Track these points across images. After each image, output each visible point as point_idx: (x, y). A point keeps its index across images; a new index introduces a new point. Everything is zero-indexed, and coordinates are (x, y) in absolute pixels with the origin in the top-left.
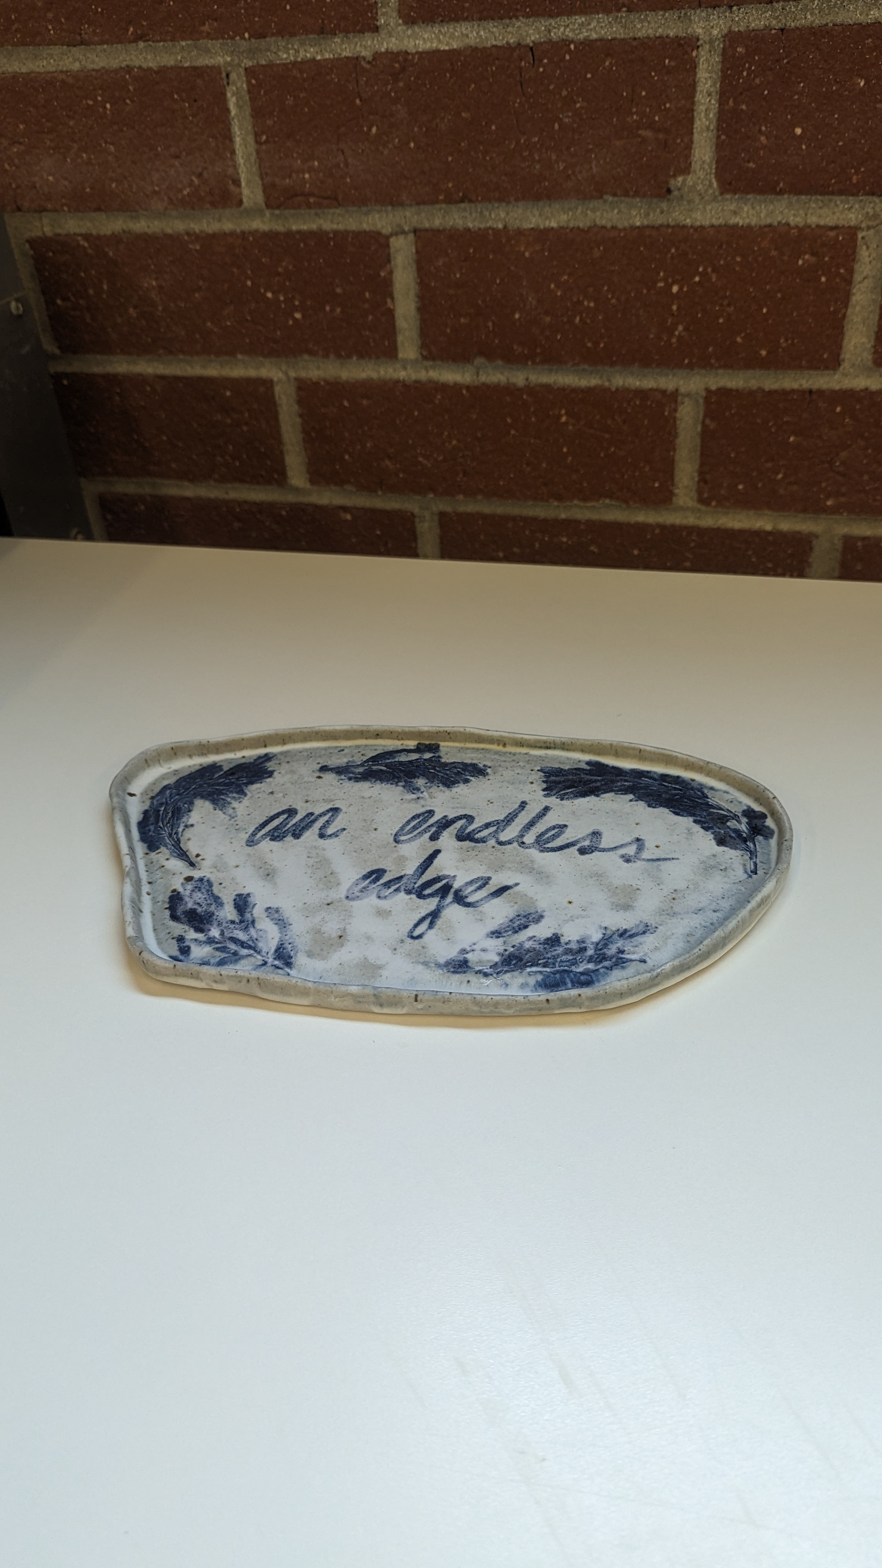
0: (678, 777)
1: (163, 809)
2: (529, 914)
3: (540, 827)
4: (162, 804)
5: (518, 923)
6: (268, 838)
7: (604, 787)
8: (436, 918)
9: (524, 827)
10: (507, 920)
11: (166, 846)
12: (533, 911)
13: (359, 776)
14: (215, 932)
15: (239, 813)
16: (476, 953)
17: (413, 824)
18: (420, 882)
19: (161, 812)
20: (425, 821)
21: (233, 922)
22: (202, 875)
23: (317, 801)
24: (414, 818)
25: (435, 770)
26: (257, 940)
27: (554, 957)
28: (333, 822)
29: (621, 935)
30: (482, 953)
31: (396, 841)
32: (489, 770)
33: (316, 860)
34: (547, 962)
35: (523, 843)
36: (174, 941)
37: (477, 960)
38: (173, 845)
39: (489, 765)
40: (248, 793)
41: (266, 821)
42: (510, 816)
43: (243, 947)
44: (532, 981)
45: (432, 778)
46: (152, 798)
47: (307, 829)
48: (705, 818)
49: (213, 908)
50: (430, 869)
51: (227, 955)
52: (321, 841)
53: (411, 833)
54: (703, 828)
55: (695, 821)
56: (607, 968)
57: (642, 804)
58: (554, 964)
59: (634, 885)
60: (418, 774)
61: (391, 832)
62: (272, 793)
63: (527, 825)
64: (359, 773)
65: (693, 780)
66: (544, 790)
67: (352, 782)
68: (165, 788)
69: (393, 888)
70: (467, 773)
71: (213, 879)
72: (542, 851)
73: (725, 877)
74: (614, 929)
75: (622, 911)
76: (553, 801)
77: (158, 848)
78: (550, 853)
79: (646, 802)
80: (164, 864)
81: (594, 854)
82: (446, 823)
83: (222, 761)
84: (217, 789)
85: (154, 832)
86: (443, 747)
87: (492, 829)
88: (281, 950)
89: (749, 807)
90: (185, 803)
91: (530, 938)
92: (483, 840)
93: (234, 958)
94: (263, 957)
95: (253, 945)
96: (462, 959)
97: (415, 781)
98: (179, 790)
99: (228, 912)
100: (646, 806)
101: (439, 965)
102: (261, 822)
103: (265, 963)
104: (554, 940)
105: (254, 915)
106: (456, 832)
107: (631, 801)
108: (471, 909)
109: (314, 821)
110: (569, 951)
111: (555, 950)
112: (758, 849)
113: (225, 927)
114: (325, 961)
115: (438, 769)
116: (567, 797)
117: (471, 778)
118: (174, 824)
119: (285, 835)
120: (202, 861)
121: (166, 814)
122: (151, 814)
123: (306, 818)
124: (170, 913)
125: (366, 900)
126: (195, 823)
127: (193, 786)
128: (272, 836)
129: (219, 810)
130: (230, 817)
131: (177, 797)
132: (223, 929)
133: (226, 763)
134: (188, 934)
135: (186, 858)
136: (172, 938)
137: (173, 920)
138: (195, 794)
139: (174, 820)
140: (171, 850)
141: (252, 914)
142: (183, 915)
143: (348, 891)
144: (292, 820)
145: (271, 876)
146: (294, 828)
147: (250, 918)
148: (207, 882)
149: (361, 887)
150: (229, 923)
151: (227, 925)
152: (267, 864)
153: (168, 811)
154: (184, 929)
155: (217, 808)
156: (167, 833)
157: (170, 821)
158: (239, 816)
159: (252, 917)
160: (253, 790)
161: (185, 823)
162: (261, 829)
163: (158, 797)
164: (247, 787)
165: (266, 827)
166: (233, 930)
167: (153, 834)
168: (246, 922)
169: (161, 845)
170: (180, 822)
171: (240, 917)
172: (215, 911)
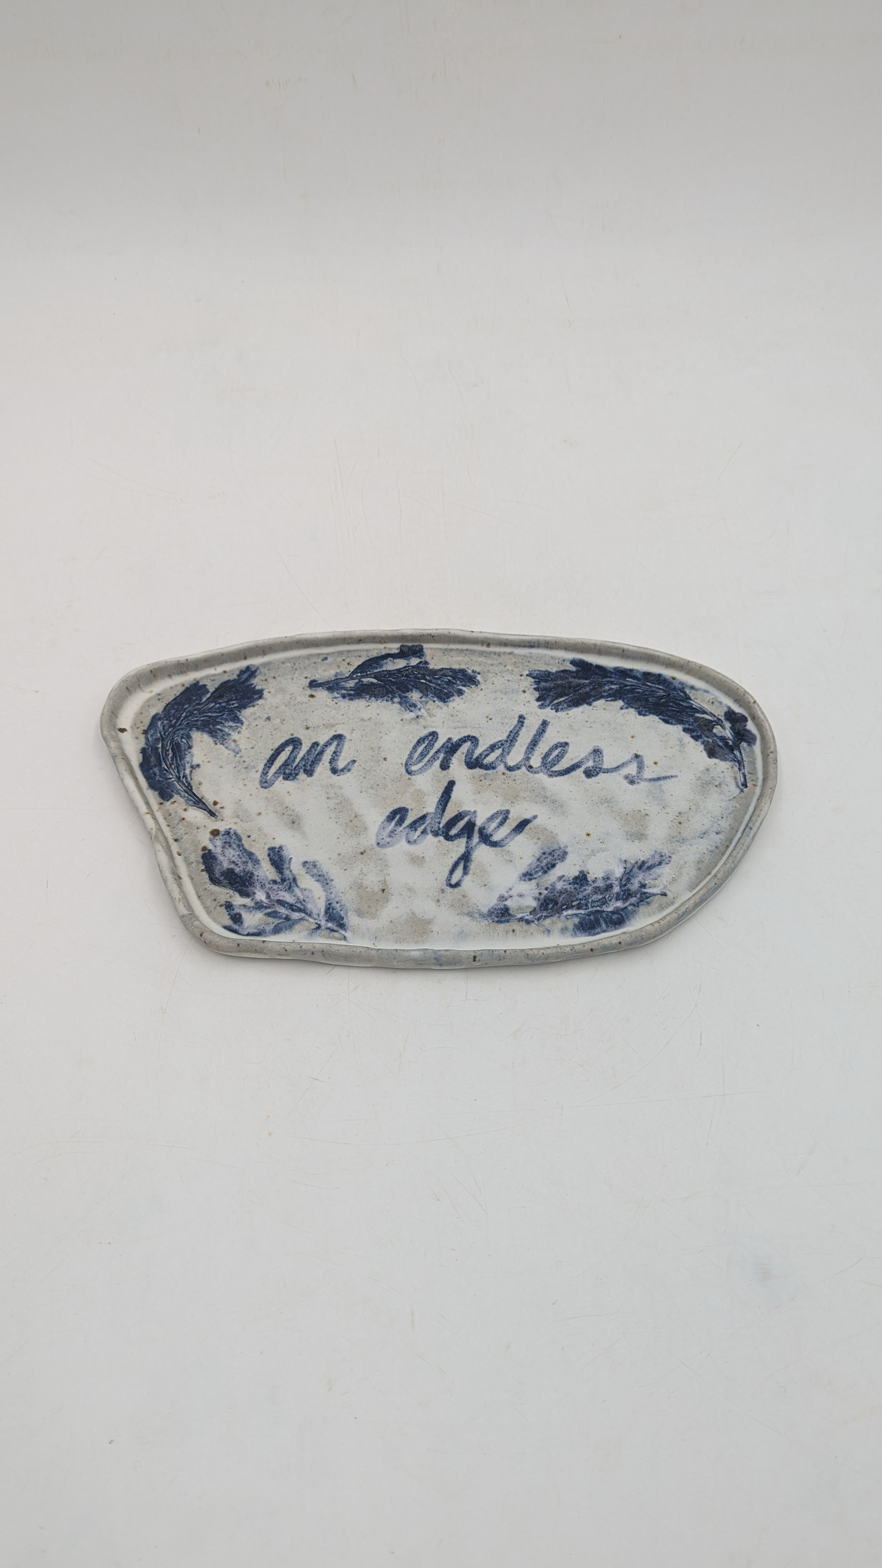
0: (660, 675)
1: (160, 746)
2: (553, 851)
3: (543, 747)
4: (157, 740)
5: (545, 862)
6: (281, 778)
7: (593, 693)
8: (468, 861)
9: (528, 748)
10: (535, 859)
11: (179, 794)
12: (556, 847)
13: (352, 692)
14: (261, 896)
15: (241, 747)
16: (514, 898)
17: (420, 750)
18: (444, 821)
19: (160, 750)
20: (431, 745)
21: (275, 882)
22: (228, 827)
23: (318, 727)
24: (419, 742)
25: (426, 680)
26: (304, 901)
27: (586, 898)
28: (340, 752)
29: (640, 868)
30: (520, 899)
31: (409, 772)
32: (479, 678)
33: (337, 801)
34: (580, 903)
35: (531, 767)
36: (223, 909)
37: (517, 907)
38: (185, 791)
39: (478, 670)
40: (244, 719)
41: (273, 755)
42: (512, 735)
43: (293, 910)
44: (570, 924)
45: (425, 690)
46: (145, 732)
47: (318, 764)
48: (692, 725)
49: (250, 866)
50: (449, 805)
51: (280, 921)
52: (334, 777)
53: (420, 761)
54: (692, 737)
55: (685, 730)
56: (634, 905)
57: (632, 712)
58: (586, 905)
59: (642, 810)
60: (410, 687)
61: (400, 761)
62: (268, 718)
63: (530, 744)
64: (351, 689)
65: (674, 679)
66: (538, 700)
67: (346, 700)
68: (155, 718)
69: (420, 830)
70: (458, 682)
71: (239, 832)
72: (550, 776)
73: (721, 794)
74: (633, 862)
75: (636, 841)
76: (548, 713)
77: (171, 797)
78: (559, 778)
79: (636, 709)
80: (184, 816)
81: (599, 776)
82: (452, 748)
83: (203, 678)
84: (210, 717)
85: (160, 776)
86: (426, 648)
87: (498, 752)
88: (331, 910)
89: (729, 708)
90: (182, 738)
91: (560, 878)
92: (491, 767)
93: (287, 924)
94: (315, 919)
95: (302, 907)
96: (502, 907)
97: (409, 695)
98: (171, 721)
99: (266, 871)
100: (637, 714)
101: (482, 916)
102: (268, 757)
103: (319, 927)
104: (581, 879)
105: (293, 872)
106: (464, 758)
107: (622, 708)
108: (498, 849)
109: (321, 753)
110: (597, 890)
111: (585, 890)
112: (745, 759)
113: (270, 889)
114: (376, 920)
115: (428, 678)
116: (560, 707)
117: (464, 688)
118: (179, 765)
119: (296, 772)
120: (222, 810)
121: (166, 754)
122: (150, 753)
123: (313, 749)
124: (208, 875)
125: (397, 846)
126: (201, 763)
127: (184, 715)
128: (284, 774)
129: (221, 744)
130: (234, 752)
131: (170, 730)
132: (268, 891)
133: (209, 680)
134: (233, 899)
135: (204, 807)
136: (219, 904)
137: (215, 884)
138: (188, 723)
139: (176, 760)
140: (185, 797)
141: (291, 871)
142: (223, 878)
143: (377, 836)
144: (298, 753)
145: (296, 823)
146: (304, 763)
147: (291, 876)
148: (234, 835)
149: (388, 832)
150: (271, 882)
151: (270, 886)
152: (288, 809)
153: (166, 749)
154: (228, 893)
155: (217, 742)
156: (174, 777)
157: (172, 760)
158: (243, 751)
159: (292, 874)
160: (248, 716)
161: (189, 764)
162: (270, 765)
163: (151, 732)
164: (240, 712)
165: (275, 763)
166: (278, 891)
167: (160, 779)
168: (288, 881)
169: (173, 791)
170: (184, 763)
171: (280, 875)
172: (254, 870)
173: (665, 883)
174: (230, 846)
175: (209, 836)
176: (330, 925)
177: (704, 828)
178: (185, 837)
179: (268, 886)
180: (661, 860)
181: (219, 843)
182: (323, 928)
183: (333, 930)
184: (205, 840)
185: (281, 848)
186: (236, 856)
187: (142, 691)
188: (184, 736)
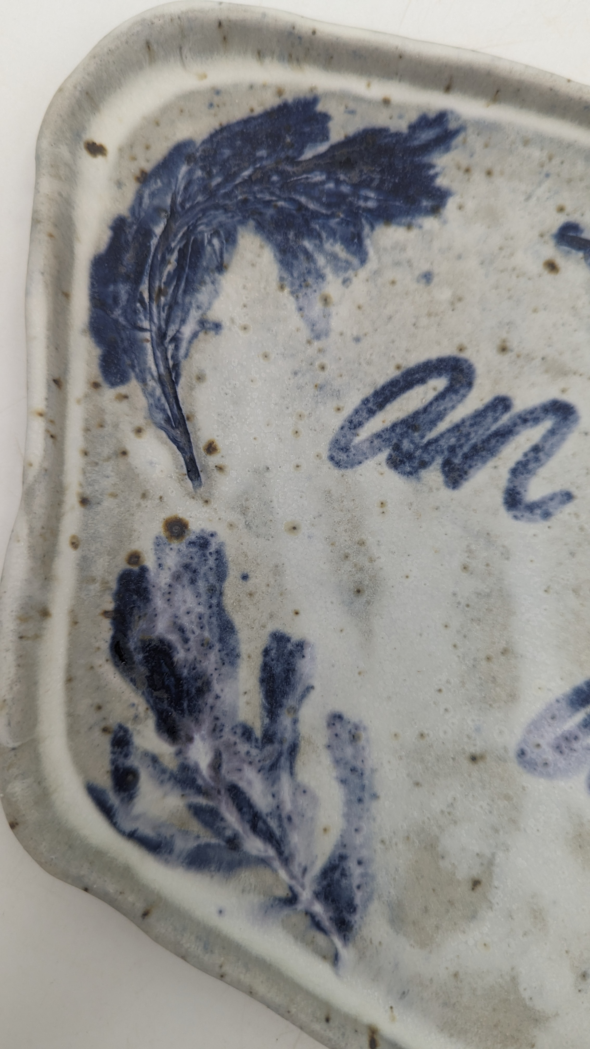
1: (159, 230)
4: (158, 210)
6: (383, 455)
11: (143, 381)
14: (201, 752)
15: (336, 323)
19: (154, 243)
21: (247, 732)
22: (210, 528)
23: (529, 358)
26: (290, 819)
28: (549, 456)
33: (482, 587)
36: (105, 742)
38: (160, 380)
40: (371, 252)
41: (393, 382)
43: (254, 828)
46: (143, 179)
47: (484, 460)
49: (211, 660)
51: (214, 841)
52: (505, 516)
62: (427, 277)
68: (179, 152)
71: (230, 553)
77: (125, 379)
80: (129, 448)
83: (331, 95)
84: (301, 207)
85: (124, 314)
88: (337, 875)
90: (216, 233)
93: (228, 856)
94: (293, 877)
95: (277, 832)
98: (211, 177)
102: (382, 380)
103: (291, 900)
109: (505, 434)
113: (230, 745)
114: (424, 951)
118: (176, 303)
119: (426, 457)
120: (216, 474)
121: (163, 258)
122: (130, 238)
123: (490, 414)
124: (111, 633)
125: (562, 783)
126: (226, 323)
127: (246, 173)
128: (397, 448)
129: (292, 293)
130: (312, 330)
131: (200, 198)
132: (222, 749)
133: (342, 108)
134: (139, 727)
135: (182, 440)
136: (103, 724)
137: (116, 665)
138: (245, 201)
139: (177, 287)
140: (152, 395)
141: (295, 721)
142: (141, 656)
143: (529, 732)
144: (453, 407)
145: (363, 599)
146: (453, 441)
147: (288, 735)
148: (215, 556)
149: (559, 732)
150: (239, 731)
151: (233, 739)
152: (363, 548)
153: (170, 245)
154: (133, 705)
155: (286, 283)
156: (154, 328)
157: (167, 284)
158: (334, 336)
159: (295, 731)
160: (385, 249)
161: (200, 312)
162: (374, 408)
163: (156, 183)
164: (372, 228)
165: (389, 407)
166: (244, 761)
167: (122, 320)
168: (276, 746)
169: (133, 367)
170: (191, 303)
171: (267, 721)
172: (215, 676)
174: (193, 582)
175: (158, 528)
176: (318, 908)
178: (108, 503)
179: (227, 735)
181: (172, 560)
182: (299, 907)
184: (146, 534)
185: (301, 646)
186: (193, 617)
187: (184, 65)
188: (222, 233)
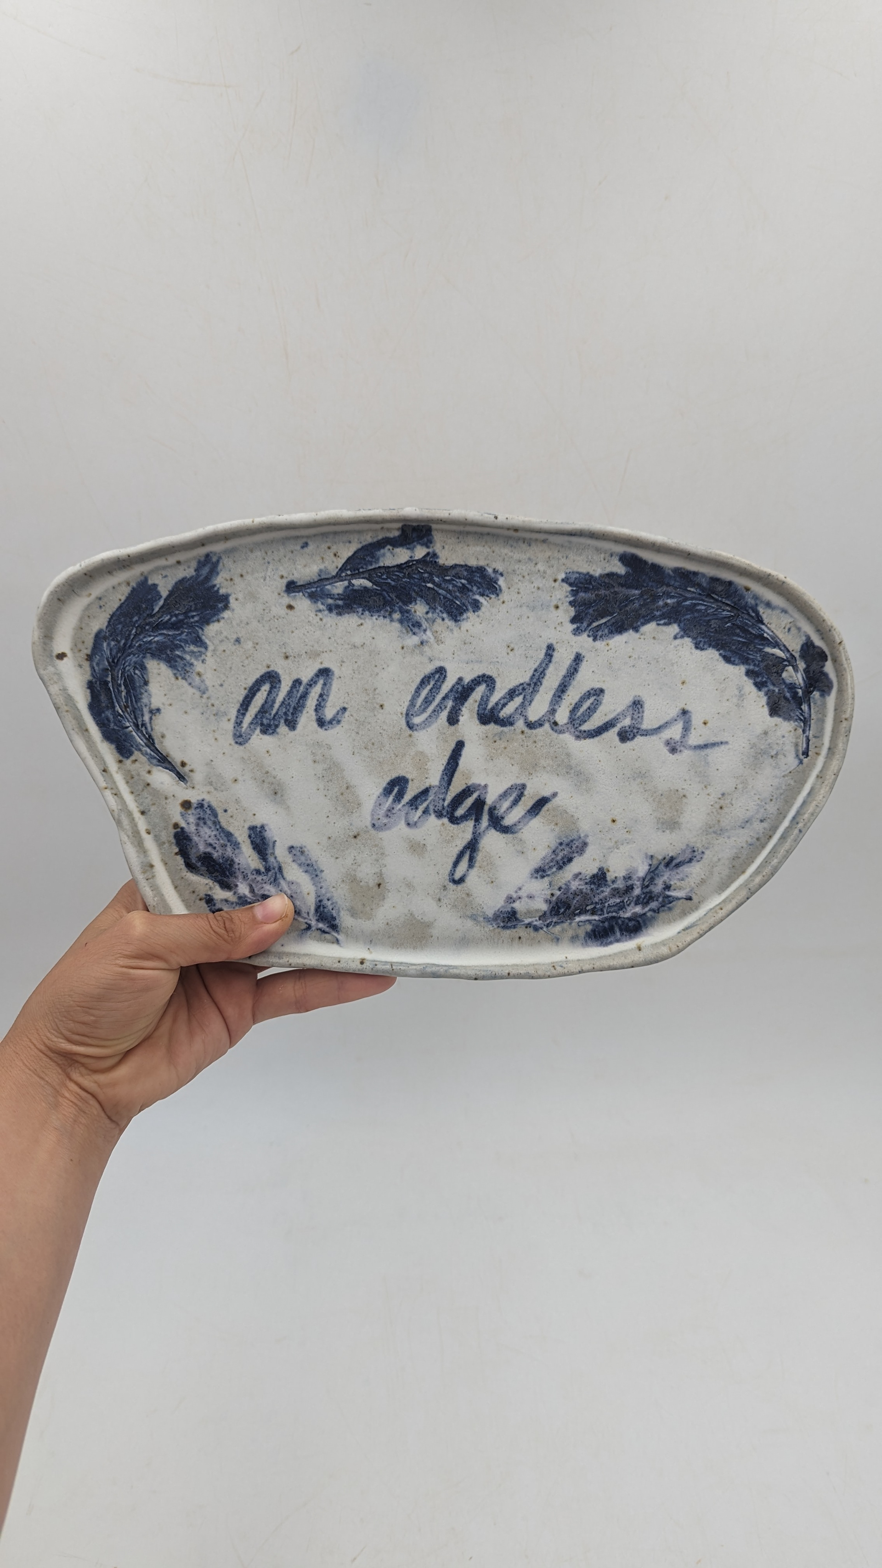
0: (730, 583)
1: (109, 679)
2: (572, 841)
3: (572, 696)
4: (105, 669)
5: (561, 854)
6: (258, 731)
7: (643, 611)
8: (475, 851)
9: (554, 695)
10: (551, 851)
11: (140, 750)
12: (575, 836)
13: (340, 603)
14: (243, 889)
15: (208, 683)
16: (523, 900)
17: (424, 693)
18: (449, 798)
19: (110, 685)
20: (437, 688)
21: (258, 872)
22: (200, 798)
23: (300, 656)
24: (424, 682)
25: (434, 583)
27: (602, 902)
28: (328, 696)
29: (667, 865)
30: (529, 901)
31: (410, 726)
32: (501, 582)
33: (325, 766)
34: (595, 908)
35: (556, 724)
36: (203, 904)
37: (525, 911)
38: (146, 745)
39: (501, 570)
40: (207, 641)
41: (246, 697)
42: (537, 675)
44: (581, 932)
45: (432, 599)
46: (89, 658)
47: (301, 712)
48: (758, 666)
49: (229, 851)
50: (456, 775)
52: (321, 731)
53: (424, 710)
54: (756, 684)
55: (748, 673)
56: (654, 911)
57: (688, 642)
58: (602, 910)
59: (680, 790)
60: (413, 594)
61: (399, 710)
62: (238, 641)
63: (557, 690)
64: (340, 597)
65: (747, 589)
66: (573, 621)
67: (333, 615)
68: (99, 637)
69: (421, 808)
70: (475, 588)
71: (214, 804)
72: (578, 737)
73: (775, 768)
74: (660, 858)
75: (668, 831)
76: (584, 642)
77: (131, 753)
78: (589, 741)
79: (694, 639)
80: (149, 781)
81: (636, 739)
82: (462, 693)
83: (152, 572)
84: (166, 637)
85: (115, 724)
86: (436, 530)
87: (518, 700)
88: (322, 909)
89: (808, 638)
90: (135, 668)
91: (577, 876)
92: (507, 722)
94: (305, 918)
96: (509, 910)
97: (411, 607)
98: (119, 642)
99: (248, 858)
100: (693, 647)
101: (487, 919)
102: (241, 699)
103: (309, 927)
104: (600, 878)
105: (278, 859)
106: (477, 709)
107: (675, 638)
108: (509, 836)
109: (305, 696)
110: (616, 892)
111: (602, 892)
112: (813, 716)
113: (253, 880)
114: (371, 921)
115: (436, 579)
116: (600, 633)
117: (481, 599)
118: (135, 708)
119: (276, 723)
120: (191, 774)
121: (118, 689)
122: (99, 689)
123: (294, 690)
124: (183, 860)
125: (394, 830)
126: (161, 707)
127: (134, 631)
128: (262, 724)
129: (183, 678)
130: (200, 691)
131: (119, 655)
132: (251, 883)
133: (160, 577)
134: (214, 891)
135: (170, 767)
136: (199, 897)
137: (192, 872)
138: (140, 645)
139: (131, 701)
140: (147, 754)
141: (276, 858)
142: (200, 864)
143: (373, 815)
144: (277, 695)
145: (279, 795)
146: (284, 710)
147: (276, 865)
148: (208, 808)
149: (385, 809)
150: (254, 873)
151: (254, 877)
152: (269, 774)
153: (117, 683)
154: (207, 884)
155: (177, 675)
156: (132, 724)
157: (127, 702)
158: (210, 689)
159: (277, 862)
160: (213, 637)
161: (148, 707)
162: (244, 712)
163: (96, 657)
164: (203, 630)
165: (250, 709)
166: (262, 883)
167: (115, 727)
168: (273, 871)
169: (132, 746)
170: (141, 706)
171: (264, 863)
172: (234, 856)
173: (693, 885)
174: (205, 823)
175: (179, 809)
176: (321, 925)
177: (749, 814)
178: (153, 809)
179: (251, 877)
180: (692, 856)
181: (192, 819)
182: (313, 929)
183: (324, 932)
184: (176, 814)
185: (262, 827)
186: (213, 837)
187: (78, 596)
188: (138, 666)
